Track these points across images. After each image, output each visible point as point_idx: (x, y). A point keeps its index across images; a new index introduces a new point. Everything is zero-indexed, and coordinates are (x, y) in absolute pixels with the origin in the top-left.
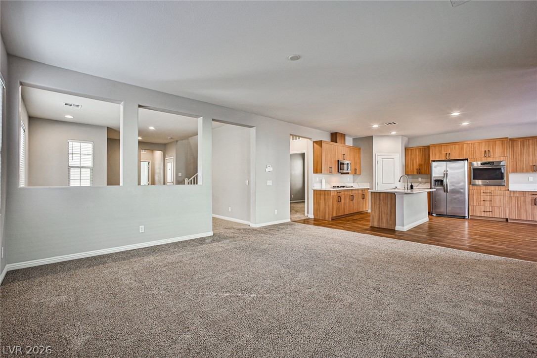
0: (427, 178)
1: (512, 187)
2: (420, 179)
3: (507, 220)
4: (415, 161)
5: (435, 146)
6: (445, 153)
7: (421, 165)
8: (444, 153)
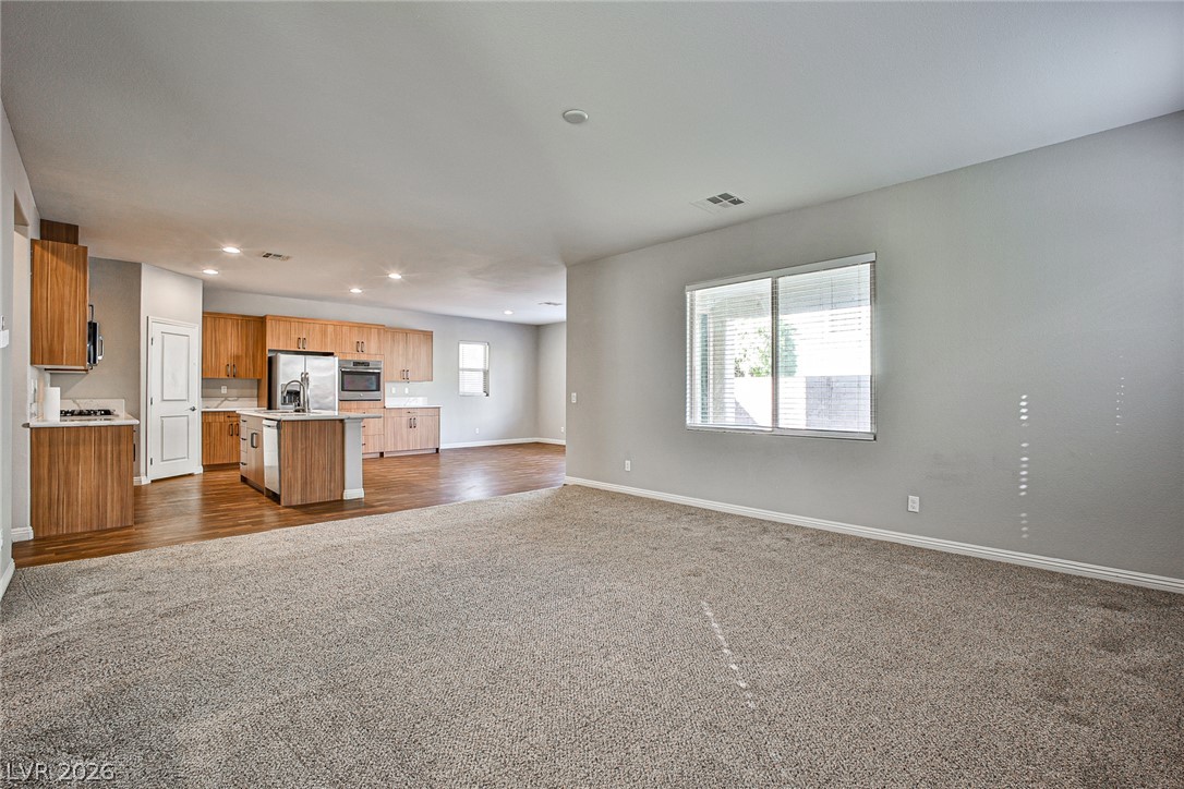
0: (251, 388)
1: (389, 403)
2: (224, 390)
3: (382, 454)
4: (222, 347)
5: (278, 319)
6: (297, 336)
7: (237, 358)
8: (295, 337)
